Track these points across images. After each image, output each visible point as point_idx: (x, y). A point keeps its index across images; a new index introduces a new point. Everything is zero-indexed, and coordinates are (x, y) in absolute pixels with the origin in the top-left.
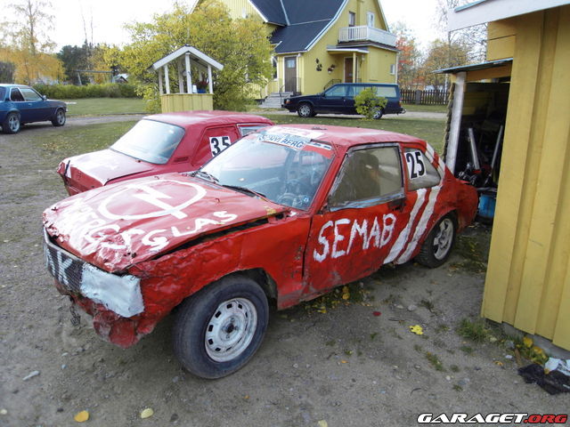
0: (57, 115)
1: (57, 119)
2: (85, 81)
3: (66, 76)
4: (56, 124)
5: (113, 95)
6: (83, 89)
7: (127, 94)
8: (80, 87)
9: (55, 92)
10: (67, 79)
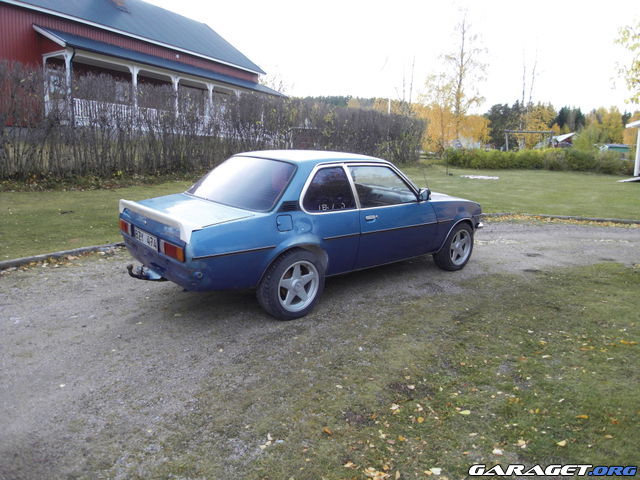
0: (452, 239)
1: (448, 251)
2: (513, 143)
3: (490, 138)
4: (444, 264)
5: (554, 167)
6: (511, 157)
7: (575, 166)
8: (506, 154)
9: (472, 158)
10: (491, 142)
